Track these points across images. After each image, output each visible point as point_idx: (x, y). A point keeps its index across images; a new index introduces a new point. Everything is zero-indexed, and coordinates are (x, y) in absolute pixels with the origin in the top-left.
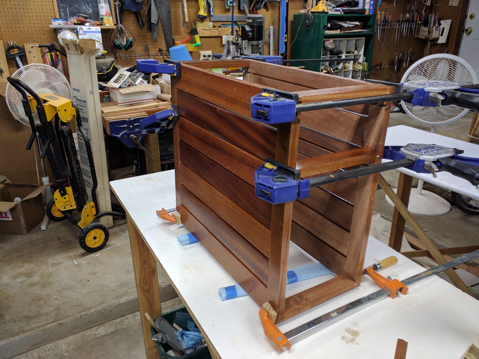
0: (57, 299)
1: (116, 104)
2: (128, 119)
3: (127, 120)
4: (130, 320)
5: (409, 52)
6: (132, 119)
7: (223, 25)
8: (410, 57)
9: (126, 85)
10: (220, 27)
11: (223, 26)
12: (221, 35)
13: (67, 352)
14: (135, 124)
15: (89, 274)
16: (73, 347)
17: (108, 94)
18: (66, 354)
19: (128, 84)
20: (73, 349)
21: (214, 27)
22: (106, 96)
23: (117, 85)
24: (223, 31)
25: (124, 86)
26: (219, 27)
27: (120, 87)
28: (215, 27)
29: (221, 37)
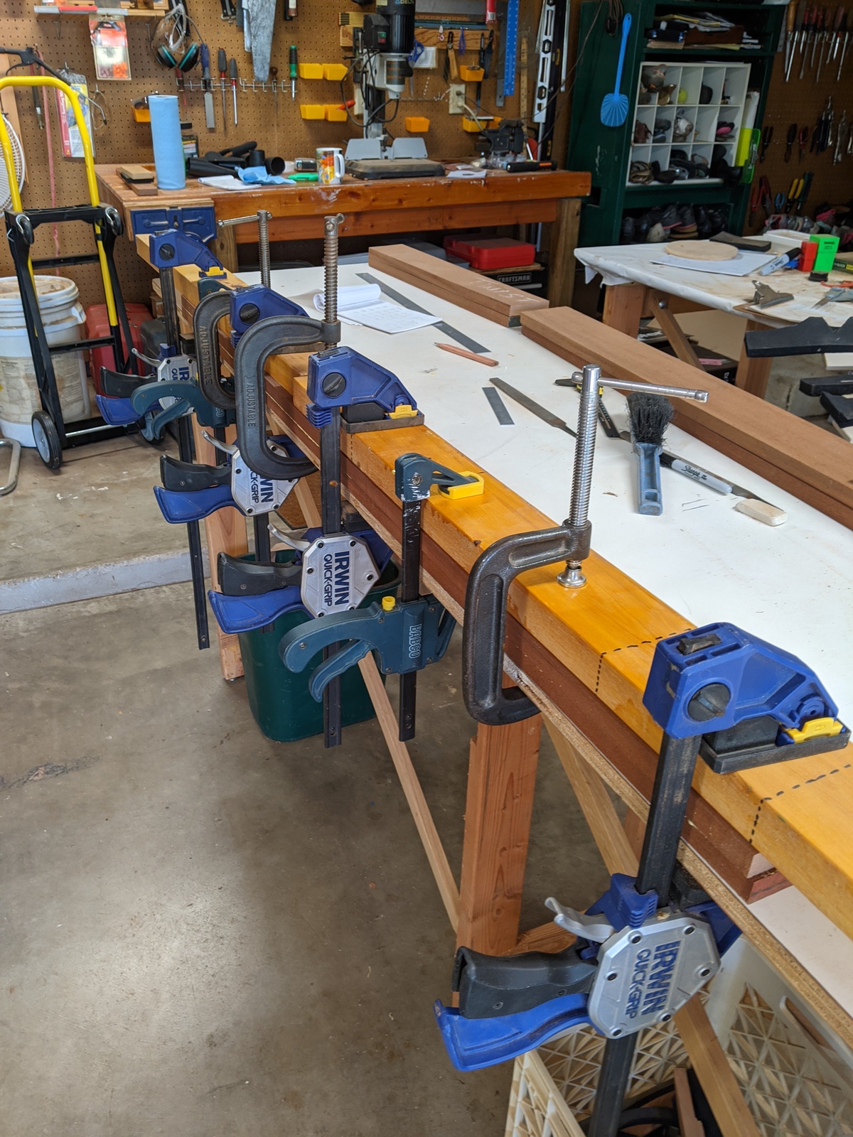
0: (16, 548)
2: (171, 207)
3: (168, 209)
4: (149, 597)
6: (180, 208)
13: (27, 631)
14: (185, 221)
15: (82, 515)
16: (39, 626)
18: (25, 635)
20: (36, 629)
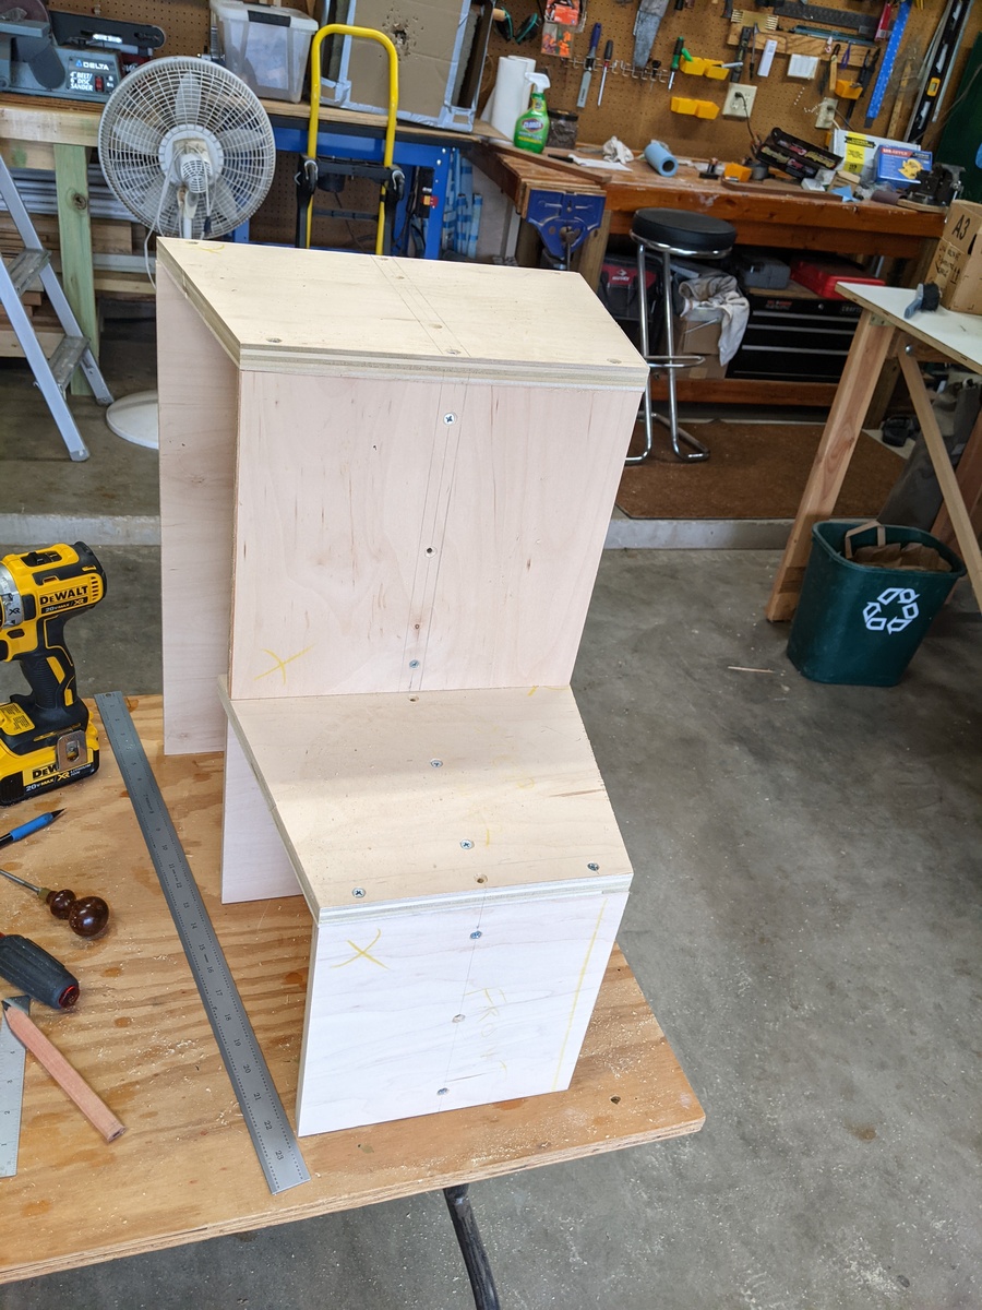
2: (568, 192)
3: (565, 193)
6: (575, 194)
7: (799, 27)
10: (793, 32)
11: (799, 30)
12: (789, 53)
14: (577, 207)
21: (778, 29)
24: (797, 43)
26: (790, 32)
28: (782, 30)
29: (789, 56)
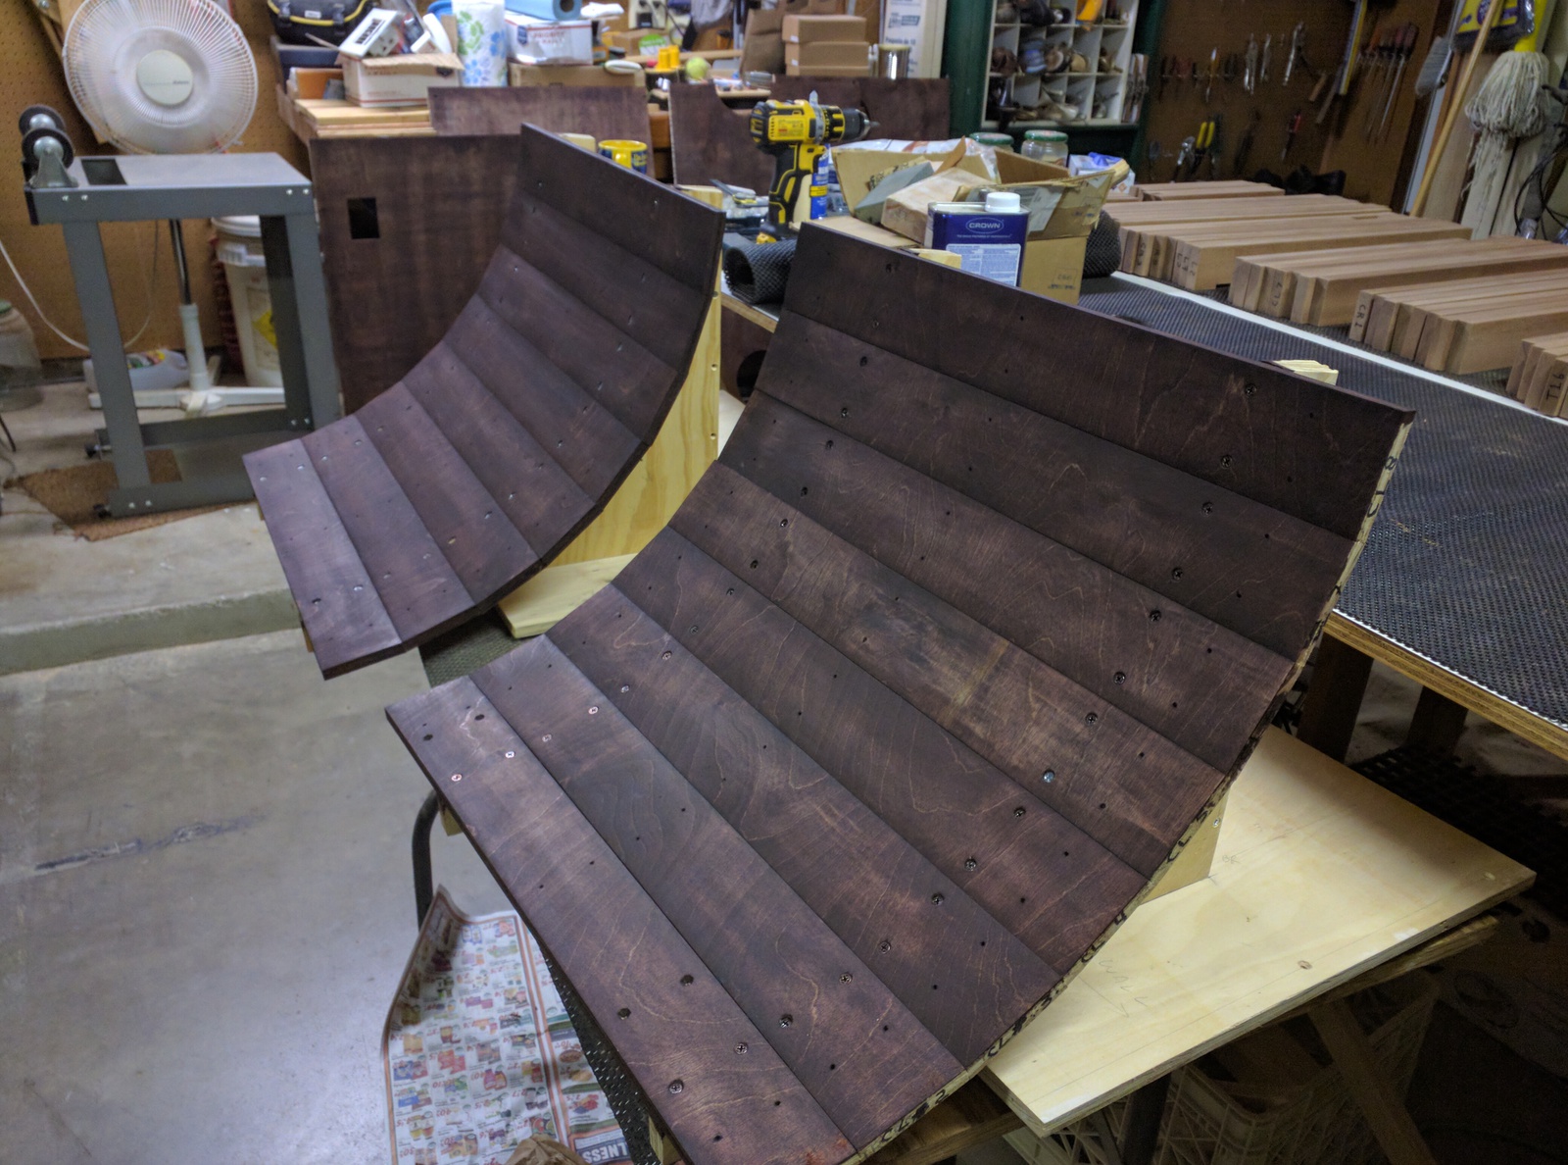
0: (166, 568)
1: (355, 102)
5: (1295, 34)
8: (1299, 49)
9: (385, 49)
17: (340, 77)
19: (390, 48)
22: (335, 82)
23: (360, 50)
25: (379, 50)
27: (369, 55)
